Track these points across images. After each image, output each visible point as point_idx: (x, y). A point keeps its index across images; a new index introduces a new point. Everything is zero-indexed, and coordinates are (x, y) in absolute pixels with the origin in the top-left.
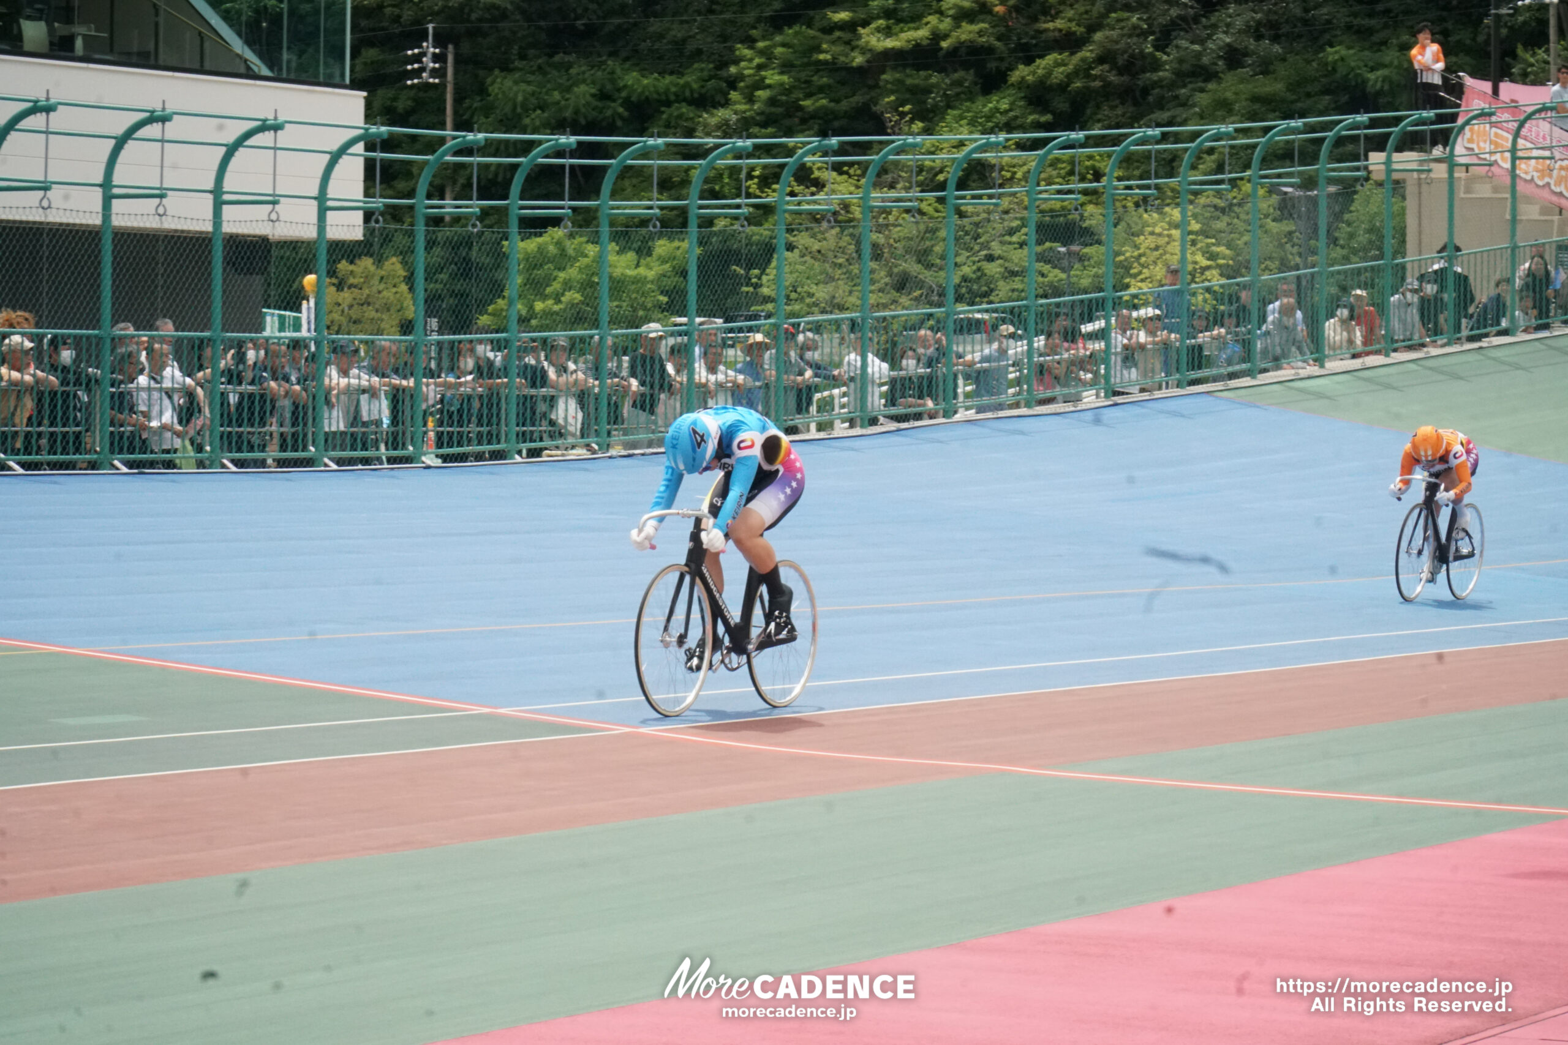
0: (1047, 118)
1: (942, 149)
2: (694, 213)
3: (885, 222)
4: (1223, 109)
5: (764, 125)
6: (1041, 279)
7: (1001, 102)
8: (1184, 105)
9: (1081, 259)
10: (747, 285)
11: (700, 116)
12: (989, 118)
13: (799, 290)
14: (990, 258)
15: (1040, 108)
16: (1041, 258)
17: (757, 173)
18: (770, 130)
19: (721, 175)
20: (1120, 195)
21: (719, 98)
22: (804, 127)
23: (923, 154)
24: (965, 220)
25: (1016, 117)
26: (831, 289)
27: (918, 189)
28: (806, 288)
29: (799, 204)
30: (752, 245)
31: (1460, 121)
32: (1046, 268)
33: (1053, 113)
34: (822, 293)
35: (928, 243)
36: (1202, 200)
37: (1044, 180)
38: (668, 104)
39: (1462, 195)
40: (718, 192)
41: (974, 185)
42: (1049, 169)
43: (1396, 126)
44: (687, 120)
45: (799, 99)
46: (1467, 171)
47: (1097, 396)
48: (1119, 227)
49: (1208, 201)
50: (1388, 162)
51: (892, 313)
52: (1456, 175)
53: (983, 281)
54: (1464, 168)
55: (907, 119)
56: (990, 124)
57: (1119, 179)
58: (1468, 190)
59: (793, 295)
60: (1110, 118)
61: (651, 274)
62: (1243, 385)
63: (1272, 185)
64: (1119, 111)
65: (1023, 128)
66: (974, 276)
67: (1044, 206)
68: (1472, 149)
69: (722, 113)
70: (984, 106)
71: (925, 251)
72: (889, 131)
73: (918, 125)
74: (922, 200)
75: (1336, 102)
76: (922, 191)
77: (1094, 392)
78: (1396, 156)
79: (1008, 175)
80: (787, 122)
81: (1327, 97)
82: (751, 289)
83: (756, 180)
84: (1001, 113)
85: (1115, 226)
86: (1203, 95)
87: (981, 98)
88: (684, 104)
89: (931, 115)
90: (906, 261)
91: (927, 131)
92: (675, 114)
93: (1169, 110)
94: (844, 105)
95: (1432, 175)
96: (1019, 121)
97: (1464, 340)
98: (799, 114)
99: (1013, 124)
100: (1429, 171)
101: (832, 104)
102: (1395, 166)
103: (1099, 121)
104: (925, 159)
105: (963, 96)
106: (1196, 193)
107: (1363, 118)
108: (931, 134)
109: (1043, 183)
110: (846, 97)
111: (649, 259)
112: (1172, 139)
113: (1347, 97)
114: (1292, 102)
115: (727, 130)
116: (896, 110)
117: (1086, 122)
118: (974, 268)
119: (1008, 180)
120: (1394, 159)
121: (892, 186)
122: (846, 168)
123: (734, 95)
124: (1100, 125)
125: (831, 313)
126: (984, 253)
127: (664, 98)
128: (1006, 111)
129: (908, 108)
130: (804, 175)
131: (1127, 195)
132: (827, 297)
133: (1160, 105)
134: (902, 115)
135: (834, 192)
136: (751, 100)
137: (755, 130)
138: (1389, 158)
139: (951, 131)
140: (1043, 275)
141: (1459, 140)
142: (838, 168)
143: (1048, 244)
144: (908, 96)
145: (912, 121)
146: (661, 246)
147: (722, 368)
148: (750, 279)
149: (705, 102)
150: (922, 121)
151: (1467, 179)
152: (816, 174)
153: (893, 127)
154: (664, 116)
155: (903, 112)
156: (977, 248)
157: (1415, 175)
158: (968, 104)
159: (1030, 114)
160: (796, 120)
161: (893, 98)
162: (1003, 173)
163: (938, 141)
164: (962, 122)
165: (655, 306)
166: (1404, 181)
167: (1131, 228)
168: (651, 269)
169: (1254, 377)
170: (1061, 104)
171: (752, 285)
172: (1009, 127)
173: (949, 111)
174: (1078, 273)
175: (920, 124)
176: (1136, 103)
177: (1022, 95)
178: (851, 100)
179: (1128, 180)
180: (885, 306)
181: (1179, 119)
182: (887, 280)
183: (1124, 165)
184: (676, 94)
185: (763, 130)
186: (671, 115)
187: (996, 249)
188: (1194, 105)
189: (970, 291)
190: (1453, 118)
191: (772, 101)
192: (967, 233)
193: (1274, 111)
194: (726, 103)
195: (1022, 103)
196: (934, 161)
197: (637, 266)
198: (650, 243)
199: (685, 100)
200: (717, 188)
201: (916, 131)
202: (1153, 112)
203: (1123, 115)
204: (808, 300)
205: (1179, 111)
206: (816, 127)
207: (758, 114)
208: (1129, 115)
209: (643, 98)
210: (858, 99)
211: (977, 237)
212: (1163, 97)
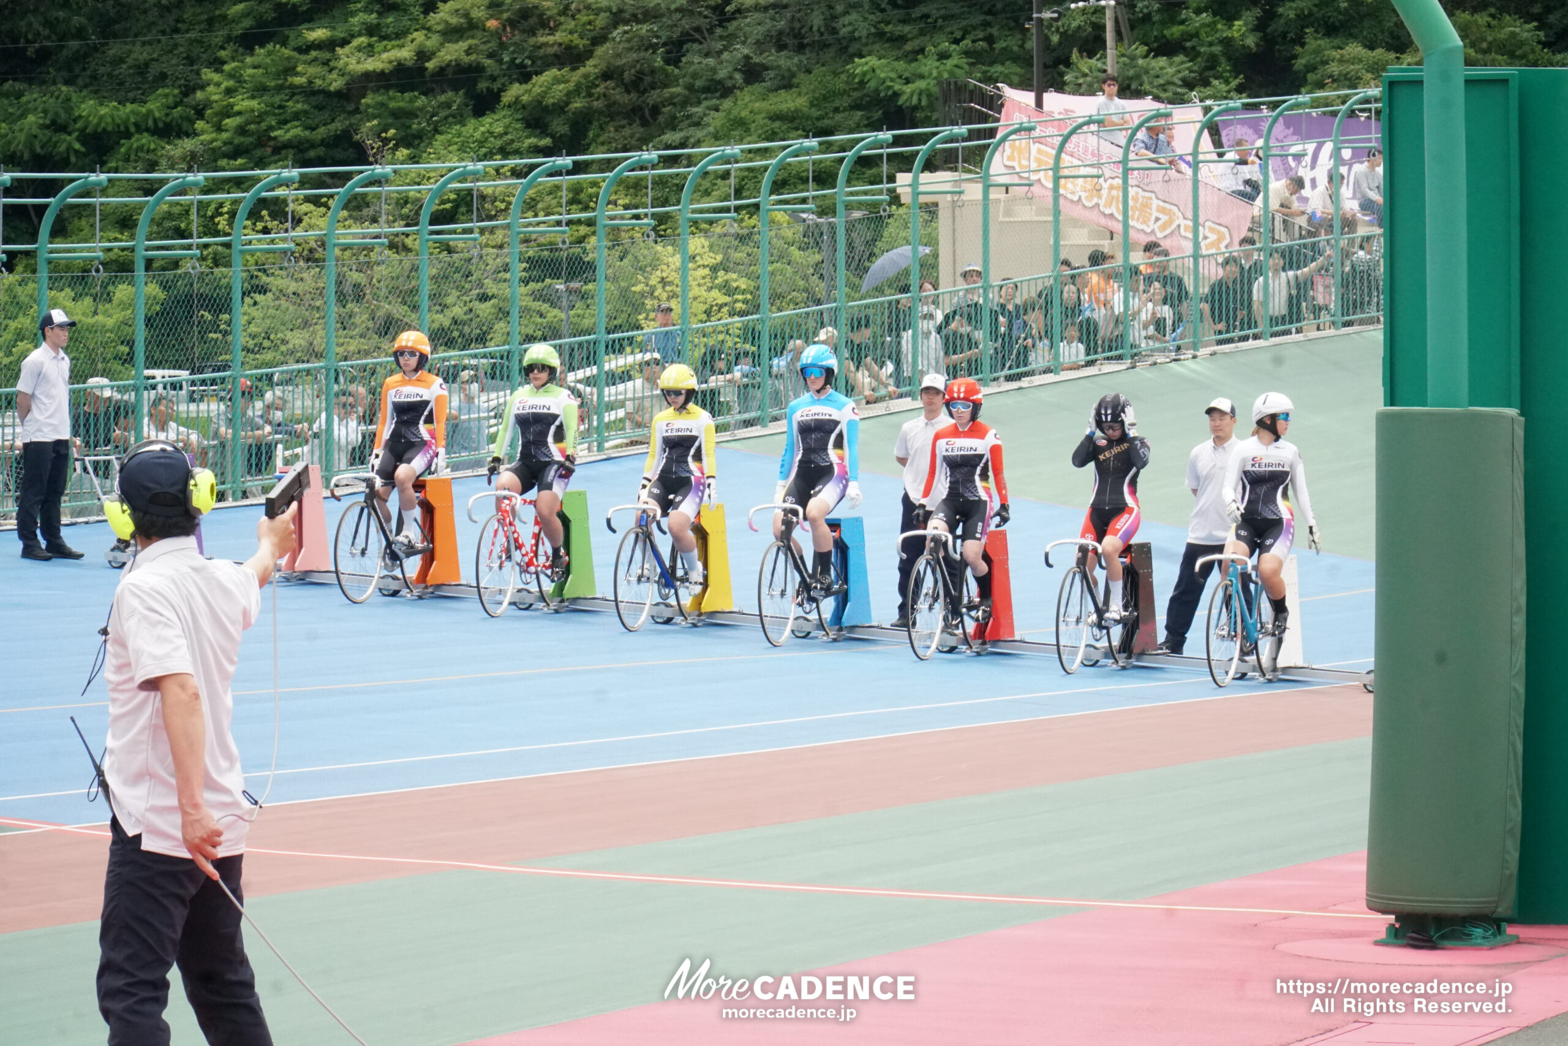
0: (546, 141)
1: (429, 178)
2: (141, 255)
3: (367, 259)
4: (739, 127)
5: (234, 155)
6: (540, 320)
7: (494, 123)
8: (697, 124)
9: (584, 296)
10: (215, 332)
11: (163, 148)
12: (481, 143)
13: (272, 337)
14: (484, 298)
15: (538, 131)
16: (538, 296)
17: (225, 210)
18: (240, 161)
19: (187, 212)
20: (627, 225)
21: (185, 126)
22: (276, 158)
23: (409, 184)
24: (455, 256)
25: (513, 141)
26: (307, 336)
27: (403, 223)
28: (279, 335)
29: (272, 241)
30: (220, 289)
31: (999, 136)
32: (545, 307)
33: (552, 136)
34: (297, 339)
35: (413, 283)
36: (718, 229)
37: (543, 210)
38: (128, 135)
39: (1001, 219)
40: (184, 231)
41: (462, 217)
42: (548, 198)
43: (925, 144)
44: (148, 151)
45: (271, 128)
46: (1007, 192)
47: (589, 449)
48: (625, 261)
49: (724, 230)
50: (915, 184)
51: (375, 360)
52: (992, 196)
53: (474, 325)
54: (1004, 189)
55: (391, 145)
56: (484, 150)
57: (626, 207)
58: (1008, 213)
59: (266, 343)
60: (616, 141)
61: (110, 322)
62: (752, 435)
63: (794, 211)
64: (627, 132)
65: (518, 153)
66: (465, 318)
67: (542, 240)
68: (1013, 168)
69: (188, 144)
70: (475, 129)
71: (411, 291)
72: (371, 159)
73: (402, 153)
74: (407, 235)
75: (868, 118)
76: (407, 225)
77: (586, 445)
78: (926, 177)
79: (503, 206)
80: (258, 153)
81: (859, 113)
82: (220, 336)
83: (226, 216)
84: (495, 138)
85: (621, 260)
86: (716, 114)
87: (473, 121)
88: (145, 134)
89: (416, 142)
90: (389, 303)
91: (414, 159)
92: (135, 146)
93: (681, 130)
94: (322, 132)
95: (964, 197)
96: (515, 145)
97: (1002, 379)
98: (272, 143)
99: (509, 148)
100: (961, 193)
101: (307, 133)
102: (922, 189)
103: (603, 144)
104: (409, 191)
105: (451, 120)
106: (711, 222)
107: (887, 135)
108: (417, 163)
109: (542, 213)
110: (324, 125)
111: (108, 306)
112: (685, 162)
113: (880, 112)
114: (818, 119)
115: (192, 162)
116: (379, 136)
117: (589, 145)
118: (466, 309)
119: (502, 210)
120: (921, 181)
121: (374, 220)
122: (323, 200)
123: (200, 125)
124: (602, 148)
125: (308, 362)
126: (475, 292)
127: (122, 128)
128: (501, 136)
129: (392, 132)
130: (277, 209)
131: (634, 225)
132: (304, 343)
133: (673, 125)
134: (385, 141)
135: (311, 227)
136: (219, 129)
137: (223, 162)
138: (916, 179)
139: (439, 159)
140: (541, 316)
141: (997, 155)
142: (315, 201)
143: (548, 281)
144: (390, 121)
145: (396, 148)
146: (121, 291)
147: (173, 425)
148: (218, 326)
149: (168, 131)
150: (407, 148)
151: (1007, 201)
152: (291, 206)
153: (374, 155)
154: (123, 150)
155: (386, 138)
156: (467, 286)
157: (949, 197)
158: (458, 127)
159: (527, 137)
160: (269, 150)
161: (375, 122)
162: (497, 203)
163: (425, 169)
164: (450, 148)
165: (115, 358)
166: (936, 205)
167: (638, 262)
168: (110, 316)
169: (764, 426)
170: (560, 127)
171: (220, 332)
172: (505, 153)
173: (437, 136)
174: (580, 312)
175: (405, 152)
176: (644, 123)
177: (520, 117)
178: (329, 127)
179: (637, 207)
180: (367, 354)
181: (692, 140)
182: (370, 324)
183: (632, 191)
184: (136, 125)
185: (232, 162)
186: (130, 148)
187: (491, 288)
188: (708, 125)
189: (462, 335)
190: (992, 133)
191: (241, 130)
192: (457, 271)
193: (797, 129)
194: (193, 134)
195: (518, 126)
196: (419, 191)
197: (95, 313)
198: (111, 288)
199: (147, 130)
200: (183, 225)
201: (401, 158)
202: (664, 133)
203: (632, 136)
204: (283, 348)
205: (692, 130)
206: (291, 156)
207: (225, 143)
208: (638, 135)
209: (100, 130)
210: (337, 126)
211: (469, 274)
212: (675, 117)
